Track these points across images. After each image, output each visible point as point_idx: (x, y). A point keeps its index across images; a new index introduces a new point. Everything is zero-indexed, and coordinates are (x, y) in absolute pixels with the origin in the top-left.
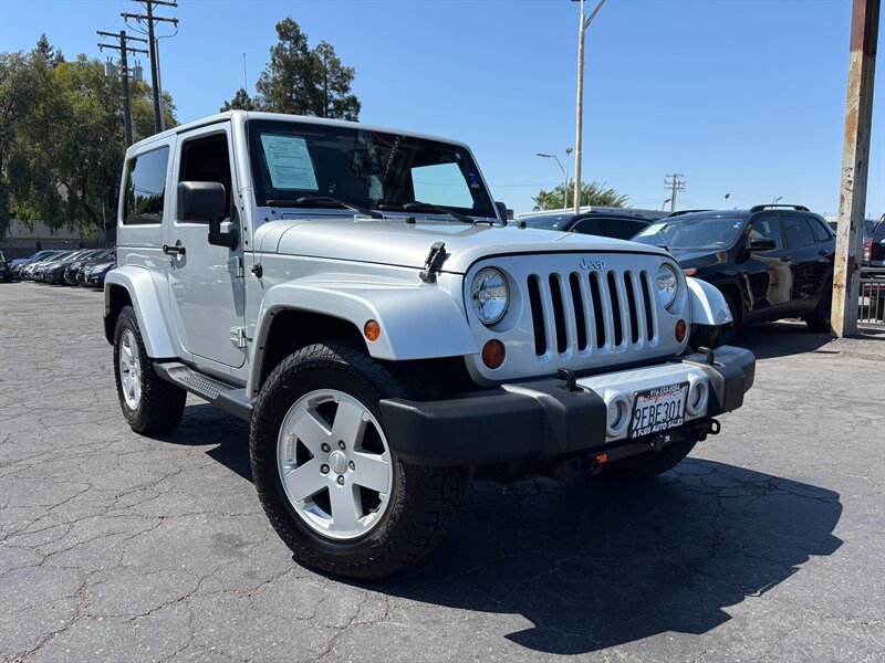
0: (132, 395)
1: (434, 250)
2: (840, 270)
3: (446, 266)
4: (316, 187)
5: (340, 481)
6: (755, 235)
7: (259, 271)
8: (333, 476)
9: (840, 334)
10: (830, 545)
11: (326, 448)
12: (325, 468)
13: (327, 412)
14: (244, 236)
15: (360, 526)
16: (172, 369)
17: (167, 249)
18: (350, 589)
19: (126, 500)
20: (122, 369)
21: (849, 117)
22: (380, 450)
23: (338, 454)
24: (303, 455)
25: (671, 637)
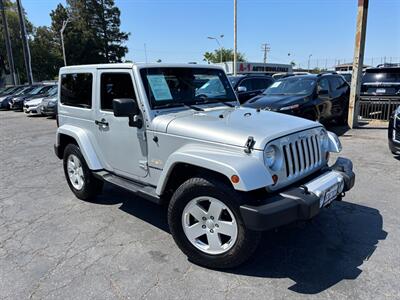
0: (77, 182)
1: (249, 141)
2: (352, 100)
3: (255, 147)
4: (171, 98)
5: (212, 231)
6: (319, 88)
7: (156, 140)
8: (208, 230)
9: (351, 126)
10: (384, 235)
11: (204, 219)
12: (204, 226)
13: (205, 205)
14: (146, 123)
15: (222, 249)
16: (105, 175)
17: (97, 122)
18: (219, 273)
19: (100, 237)
20: (69, 170)
21: (357, 36)
22: (230, 220)
23: (210, 221)
24: (192, 221)
25: (345, 282)
